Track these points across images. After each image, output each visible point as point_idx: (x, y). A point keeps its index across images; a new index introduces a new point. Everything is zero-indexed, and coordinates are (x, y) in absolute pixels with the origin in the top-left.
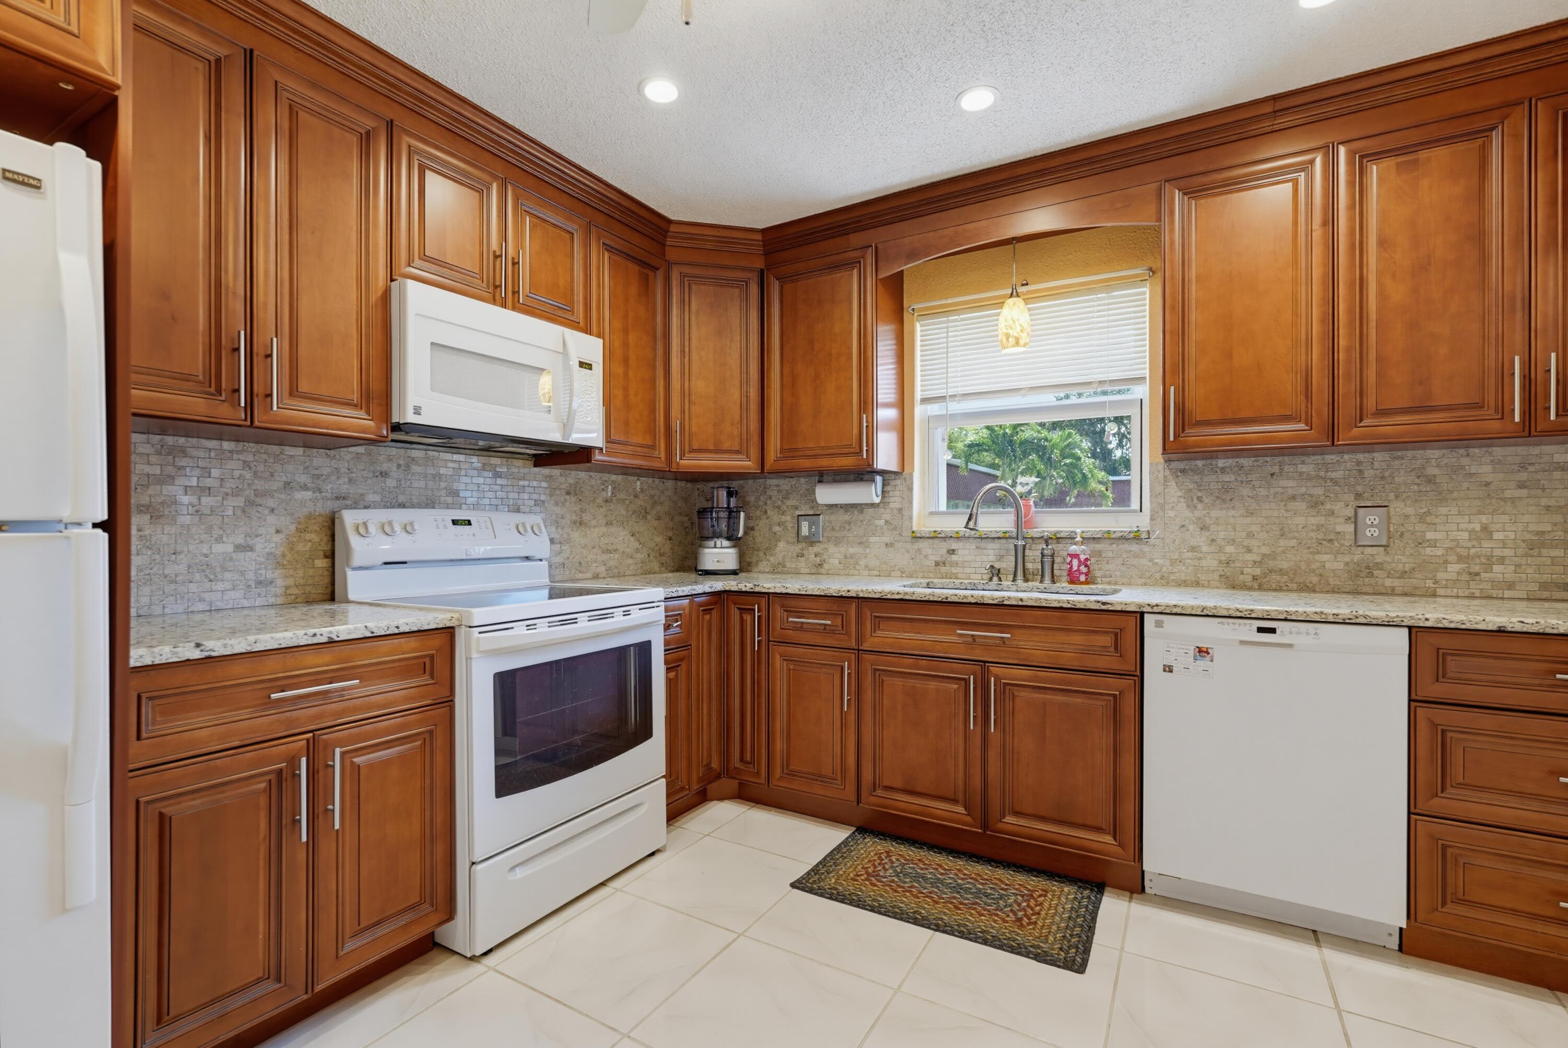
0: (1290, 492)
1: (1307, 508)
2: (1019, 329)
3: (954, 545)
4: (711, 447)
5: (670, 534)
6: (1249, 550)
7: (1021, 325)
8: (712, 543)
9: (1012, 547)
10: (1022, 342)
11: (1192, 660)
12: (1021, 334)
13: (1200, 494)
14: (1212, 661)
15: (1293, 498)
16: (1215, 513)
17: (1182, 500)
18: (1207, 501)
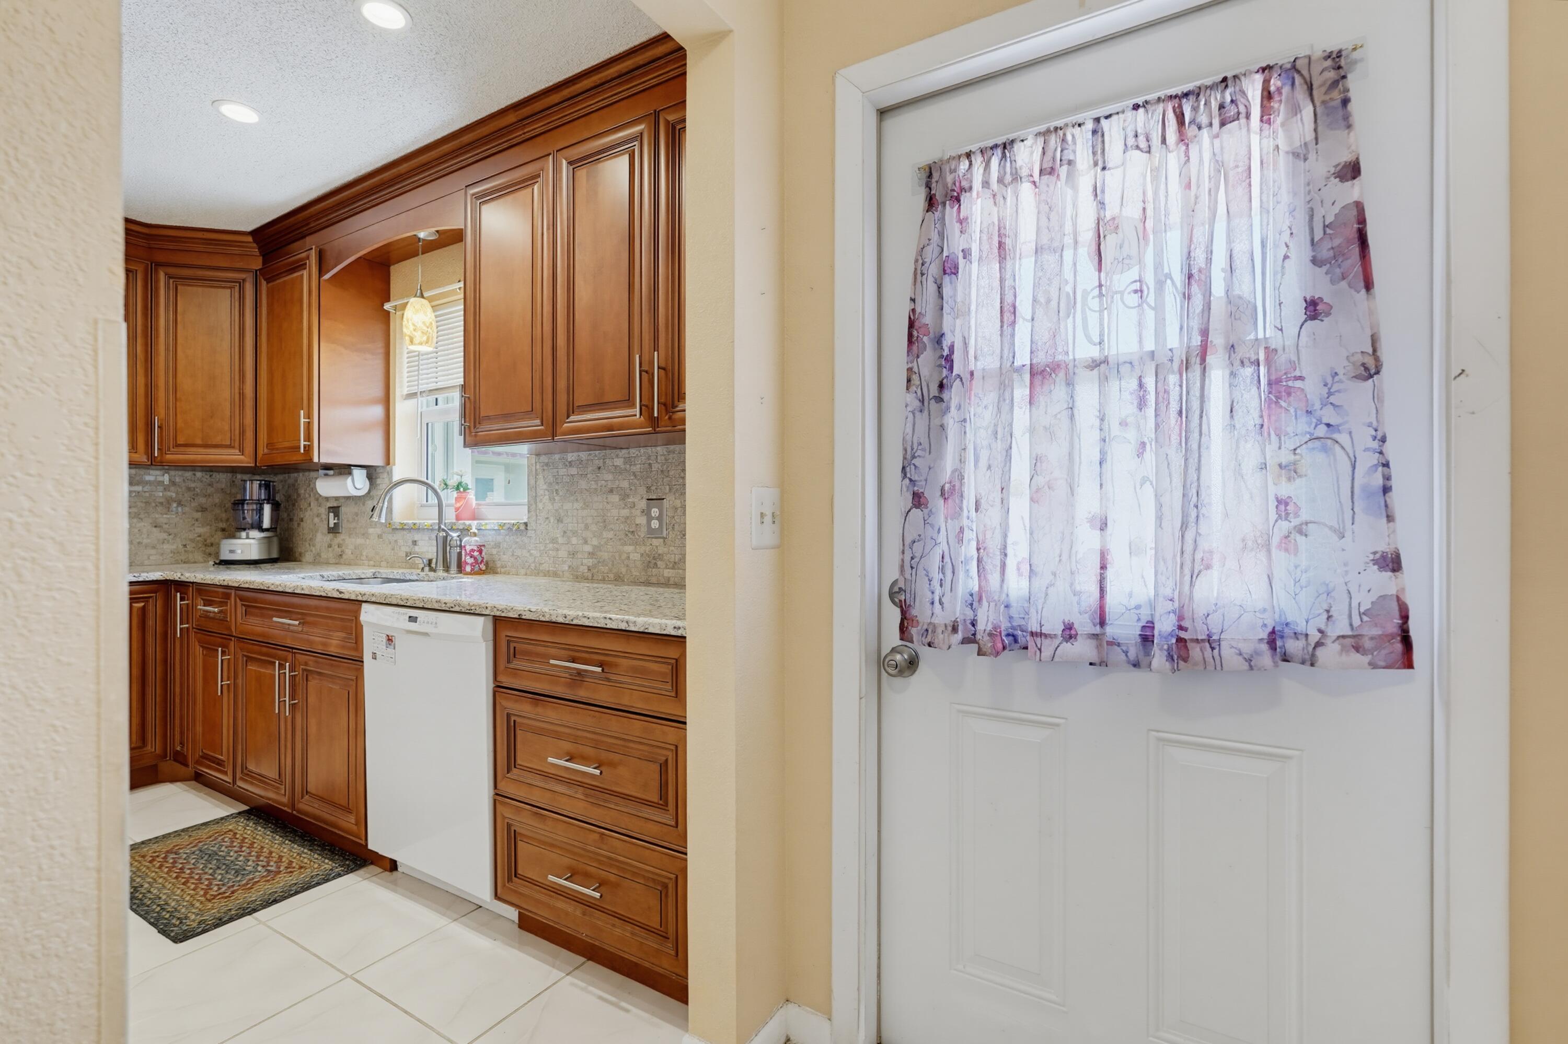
0: (610, 485)
1: (620, 500)
2: (412, 328)
3: (417, 537)
4: (199, 442)
5: (222, 525)
6: (586, 542)
7: (414, 325)
8: (244, 534)
9: (434, 537)
10: (416, 341)
11: (385, 647)
12: (414, 333)
13: (557, 487)
14: (394, 649)
15: (611, 491)
16: (568, 506)
17: (547, 493)
18: (561, 493)
